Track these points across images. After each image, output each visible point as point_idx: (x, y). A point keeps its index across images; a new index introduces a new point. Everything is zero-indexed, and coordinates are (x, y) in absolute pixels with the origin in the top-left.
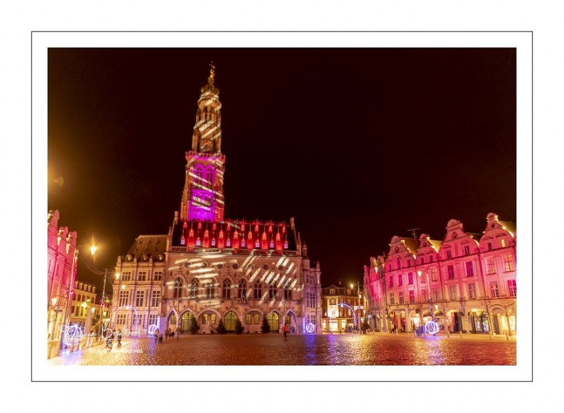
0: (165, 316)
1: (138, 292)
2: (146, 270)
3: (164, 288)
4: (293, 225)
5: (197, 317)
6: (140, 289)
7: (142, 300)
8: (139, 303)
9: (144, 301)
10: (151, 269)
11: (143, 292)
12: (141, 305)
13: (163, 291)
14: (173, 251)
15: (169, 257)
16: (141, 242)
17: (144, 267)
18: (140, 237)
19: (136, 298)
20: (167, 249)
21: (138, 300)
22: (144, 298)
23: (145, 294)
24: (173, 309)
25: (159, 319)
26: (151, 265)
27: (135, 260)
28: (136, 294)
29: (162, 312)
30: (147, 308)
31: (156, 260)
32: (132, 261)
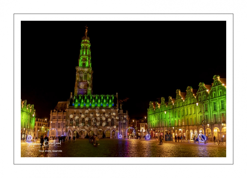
0: (67, 132)
1: (58, 123)
2: (61, 115)
3: (66, 122)
4: (117, 96)
5: (78, 132)
6: (59, 122)
7: (60, 126)
8: (59, 127)
9: (61, 127)
10: (62, 115)
11: (60, 123)
12: (60, 128)
13: (66, 123)
14: (69, 108)
15: (68, 110)
16: (59, 105)
17: (60, 114)
18: (59, 102)
19: (58, 125)
20: (67, 108)
21: (58, 126)
22: (60, 125)
23: (60, 124)
24: (70, 129)
25: (65, 133)
26: (62, 113)
27: (57, 111)
28: (58, 124)
29: (66, 130)
30: (61, 129)
31: (64, 111)
32: (56, 112)
